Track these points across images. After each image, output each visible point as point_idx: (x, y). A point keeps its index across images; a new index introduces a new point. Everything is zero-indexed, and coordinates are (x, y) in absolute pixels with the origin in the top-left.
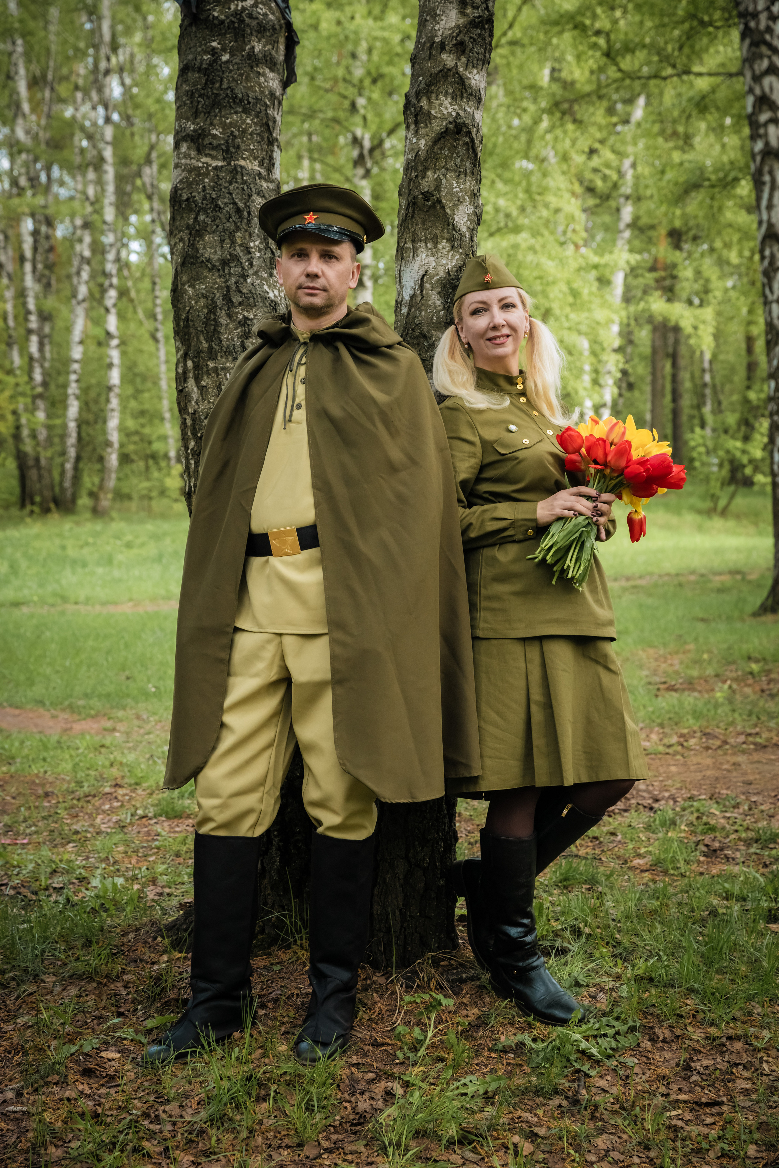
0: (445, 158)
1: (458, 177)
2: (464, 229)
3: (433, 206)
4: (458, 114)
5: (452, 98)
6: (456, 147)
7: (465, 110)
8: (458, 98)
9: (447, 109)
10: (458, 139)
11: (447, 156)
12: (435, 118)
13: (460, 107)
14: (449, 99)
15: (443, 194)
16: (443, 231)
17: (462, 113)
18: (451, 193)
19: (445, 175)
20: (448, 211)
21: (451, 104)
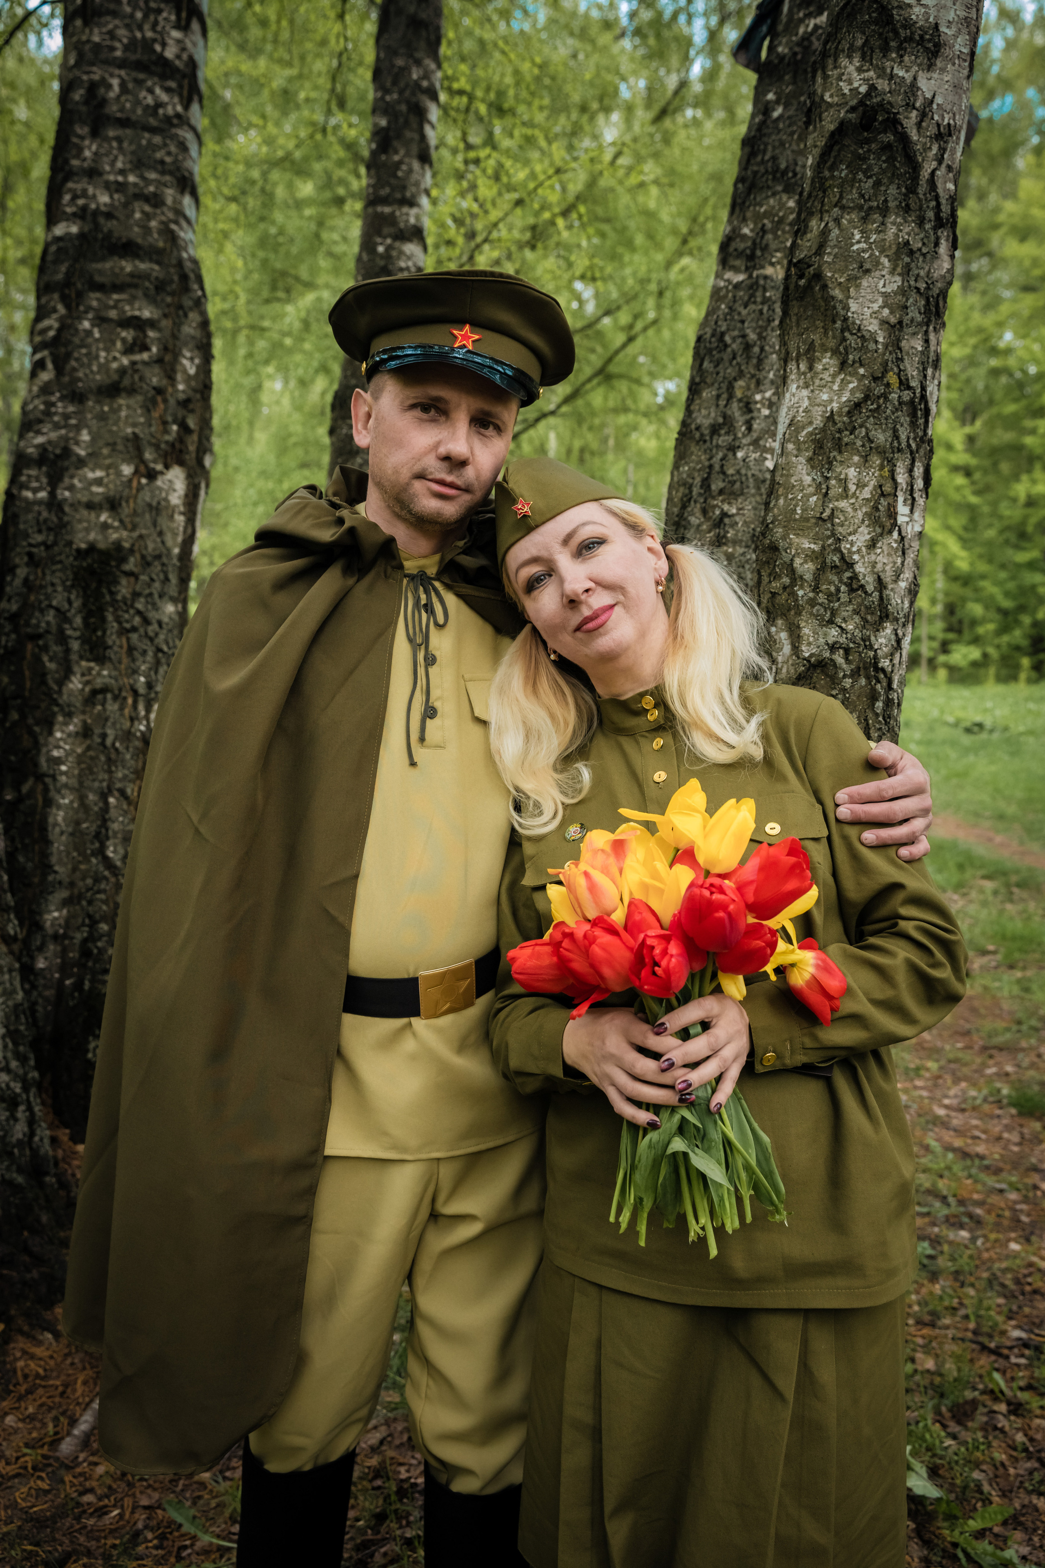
0: (841, 186)
1: (865, 219)
2: (873, 326)
3: (809, 287)
4: (872, 88)
5: (863, 58)
6: (864, 159)
7: (892, 77)
8: (878, 54)
9: (850, 82)
10: (868, 141)
11: (844, 181)
12: (830, 105)
13: (881, 72)
14: (857, 62)
15: (826, 258)
16: (826, 333)
17: (883, 85)
18: (845, 255)
19: (837, 221)
20: (837, 293)
21: (860, 70)
